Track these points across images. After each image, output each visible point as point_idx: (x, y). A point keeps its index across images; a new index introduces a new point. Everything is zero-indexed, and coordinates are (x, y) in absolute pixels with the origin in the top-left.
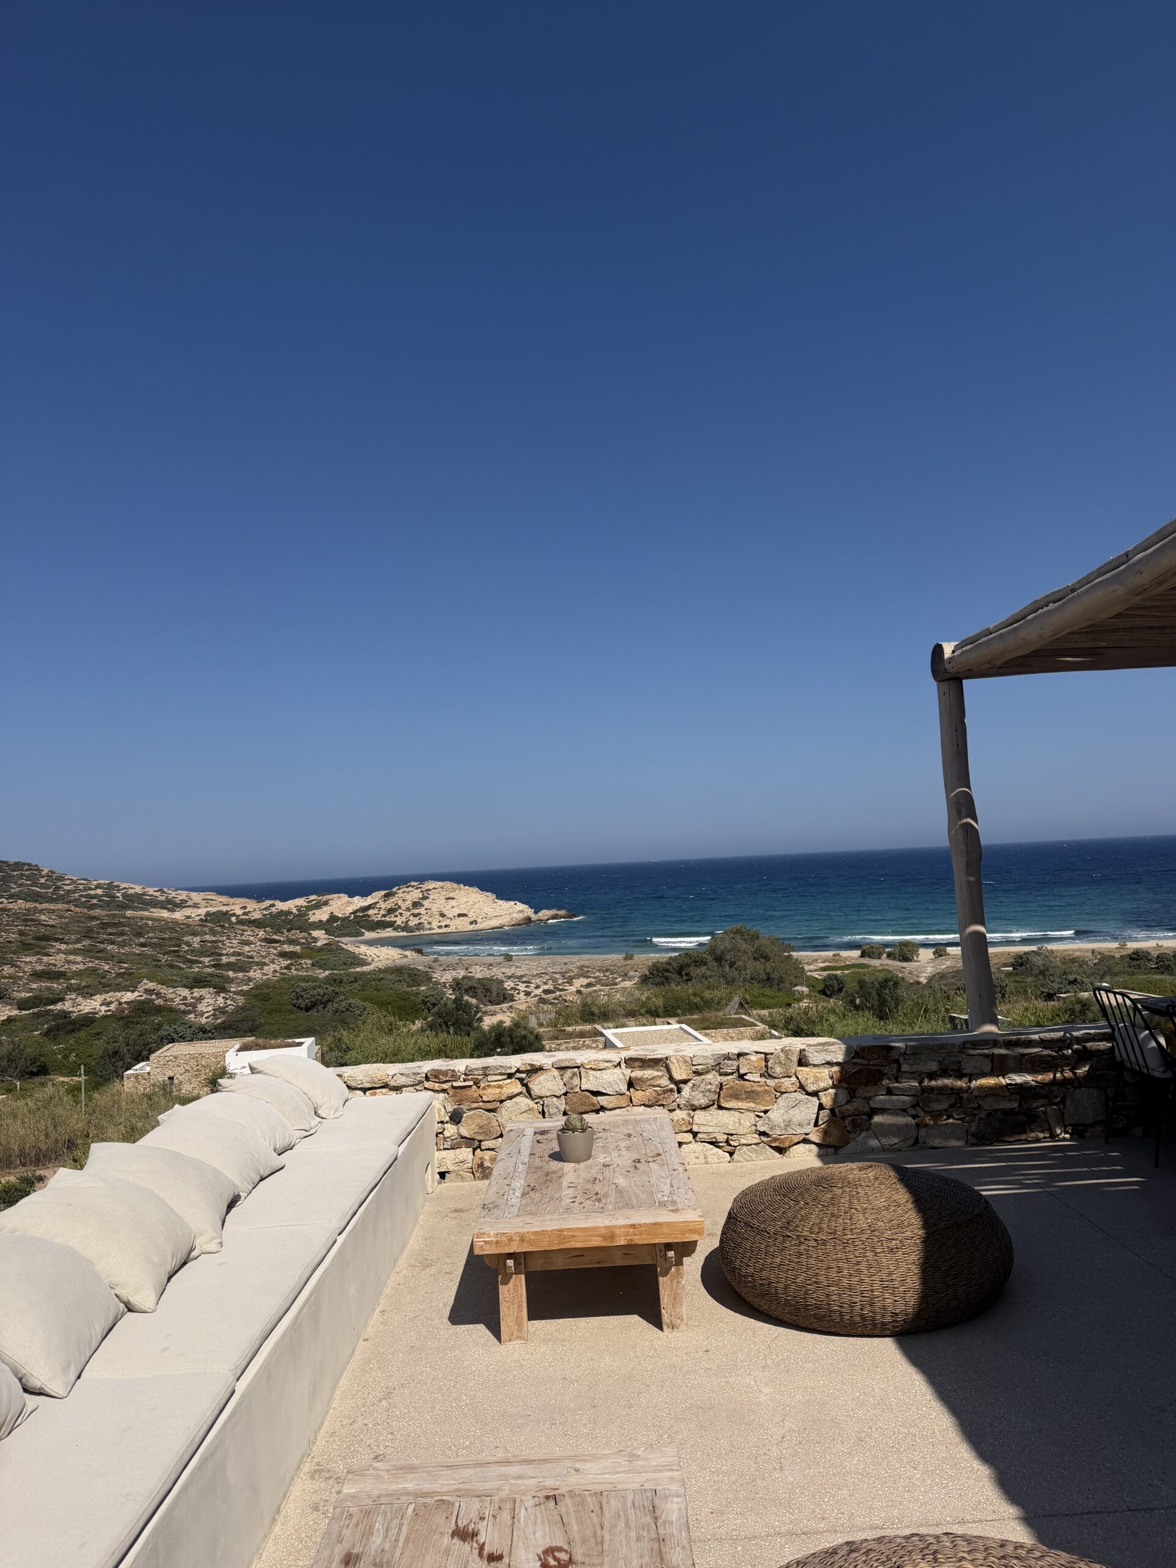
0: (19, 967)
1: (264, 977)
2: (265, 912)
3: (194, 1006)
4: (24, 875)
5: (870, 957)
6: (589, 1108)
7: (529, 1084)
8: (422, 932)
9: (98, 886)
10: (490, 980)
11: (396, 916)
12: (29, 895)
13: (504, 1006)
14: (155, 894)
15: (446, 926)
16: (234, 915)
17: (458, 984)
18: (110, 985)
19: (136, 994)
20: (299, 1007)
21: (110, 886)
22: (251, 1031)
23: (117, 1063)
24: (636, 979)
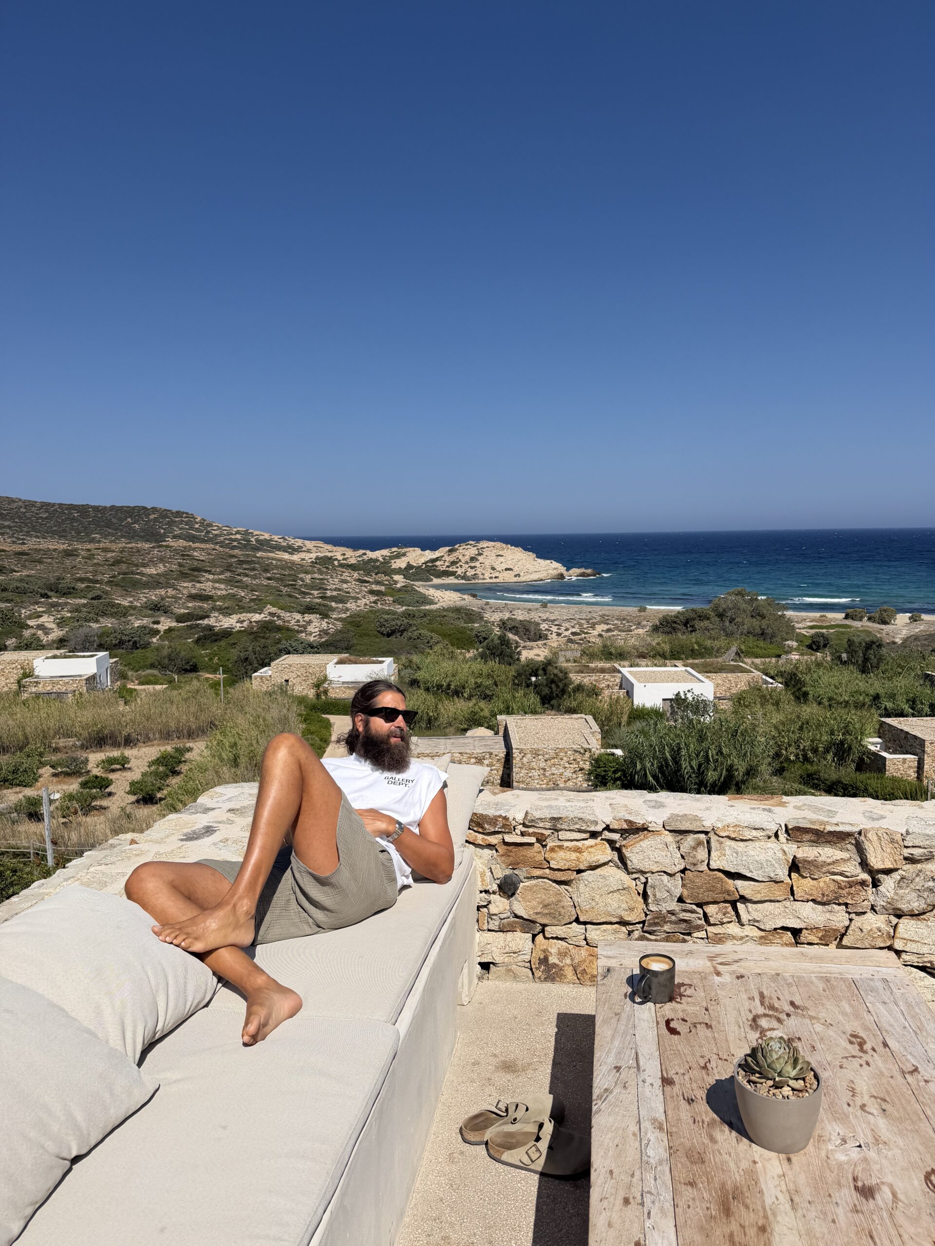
0: (179, 590)
1: (358, 609)
2: (359, 559)
3: (305, 627)
4: (183, 521)
5: (852, 619)
6: (720, 897)
7: (624, 850)
8: (477, 581)
9: (238, 532)
10: (529, 622)
11: (457, 568)
12: (188, 537)
13: (540, 643)
14: (279, 540)
15: (496, 577)
16: (336, 559)
17: (504, 623)
18: (243, 608)
19: (262, 615)
20: (382, 634)
21: (246, 533)
22: (347, 649)
23: (248, 667)
24: (648, 628)
